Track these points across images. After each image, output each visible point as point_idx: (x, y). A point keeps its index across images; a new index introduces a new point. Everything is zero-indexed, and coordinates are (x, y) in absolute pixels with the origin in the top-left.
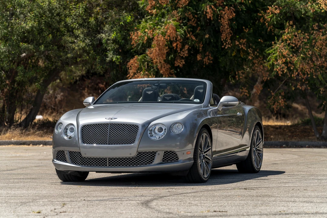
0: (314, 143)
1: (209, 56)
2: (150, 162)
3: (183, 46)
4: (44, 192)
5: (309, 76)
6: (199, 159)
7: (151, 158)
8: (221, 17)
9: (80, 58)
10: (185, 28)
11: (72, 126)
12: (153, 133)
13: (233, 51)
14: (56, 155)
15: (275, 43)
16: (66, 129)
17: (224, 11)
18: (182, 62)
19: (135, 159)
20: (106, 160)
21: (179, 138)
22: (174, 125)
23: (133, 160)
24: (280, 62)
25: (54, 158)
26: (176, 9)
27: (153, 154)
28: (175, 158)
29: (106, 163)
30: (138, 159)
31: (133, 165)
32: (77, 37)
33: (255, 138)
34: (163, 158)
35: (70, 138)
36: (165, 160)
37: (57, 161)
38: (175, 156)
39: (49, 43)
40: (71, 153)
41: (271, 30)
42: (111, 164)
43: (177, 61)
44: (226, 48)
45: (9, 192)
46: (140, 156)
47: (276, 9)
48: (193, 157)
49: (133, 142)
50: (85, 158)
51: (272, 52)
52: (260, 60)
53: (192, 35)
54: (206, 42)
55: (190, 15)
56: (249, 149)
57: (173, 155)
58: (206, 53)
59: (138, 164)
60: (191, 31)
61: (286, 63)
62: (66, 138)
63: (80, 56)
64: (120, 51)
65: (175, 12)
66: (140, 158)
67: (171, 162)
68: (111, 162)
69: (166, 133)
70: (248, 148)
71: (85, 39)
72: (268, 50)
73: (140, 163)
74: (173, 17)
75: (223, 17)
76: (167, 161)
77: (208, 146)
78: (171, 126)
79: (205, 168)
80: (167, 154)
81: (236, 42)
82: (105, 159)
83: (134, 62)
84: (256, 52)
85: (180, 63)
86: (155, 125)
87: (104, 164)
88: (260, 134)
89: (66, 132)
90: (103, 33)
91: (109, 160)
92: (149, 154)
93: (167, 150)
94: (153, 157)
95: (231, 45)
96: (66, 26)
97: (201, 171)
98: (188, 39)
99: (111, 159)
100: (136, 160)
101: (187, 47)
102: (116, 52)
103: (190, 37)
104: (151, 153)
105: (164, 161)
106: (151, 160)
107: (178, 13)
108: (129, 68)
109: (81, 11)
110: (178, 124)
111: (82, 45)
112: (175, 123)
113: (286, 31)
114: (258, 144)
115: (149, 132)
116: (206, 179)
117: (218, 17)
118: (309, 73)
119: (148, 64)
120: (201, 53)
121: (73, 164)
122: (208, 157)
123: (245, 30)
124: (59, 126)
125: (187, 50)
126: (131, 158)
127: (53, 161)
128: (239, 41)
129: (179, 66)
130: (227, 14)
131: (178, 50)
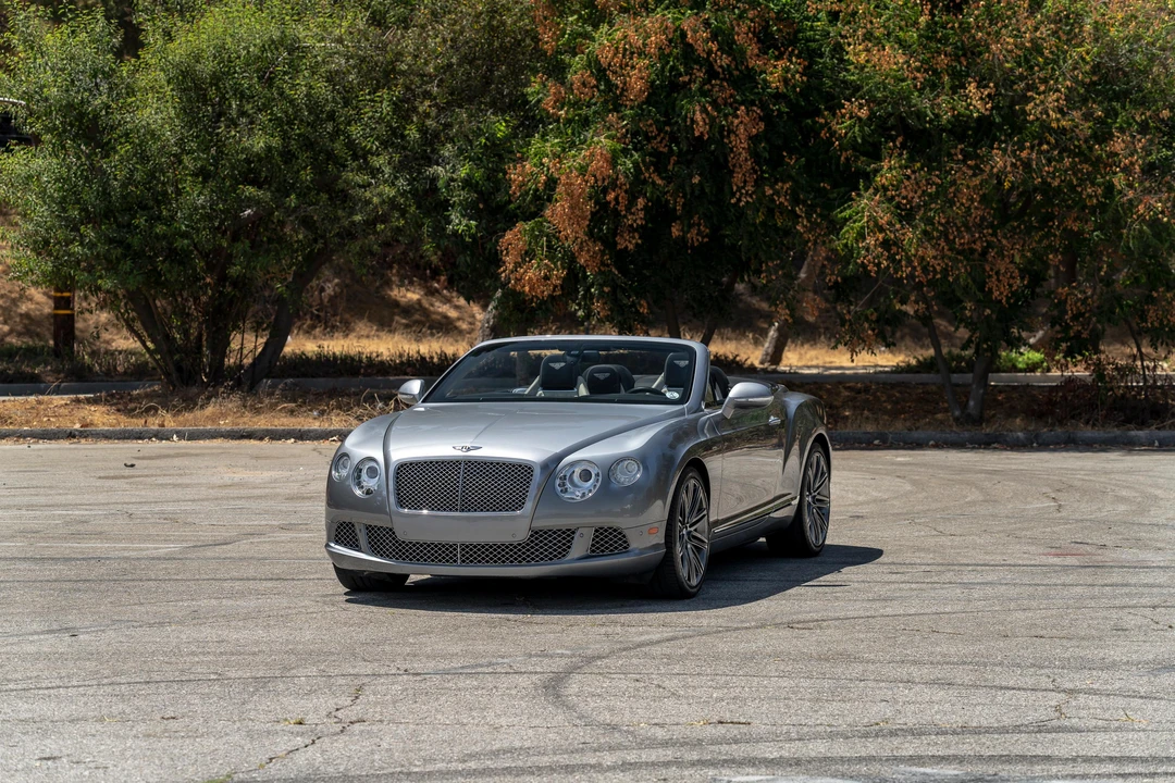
0: (948, 435)
1: (699, 225)
2: (560, 553)
3: (632, 202)
4: (308, 635)
5: (939, 276)
6: (678, 544)
7: (564, 544)
8: (729, 132)
9: (383, 222)
10: (636, 156)
11: (374, 464)
12: (568, 485)
13: (758, 211)
14: (334, 533)
15: (859, 195)
16: (358, 470)
17: (737, 117)
18: (634, 238)
19: (524, 547)
20: (455, 549)
21: (631, 496)
22: (618, 464)
23: (519, 550)
24: (870, 241)
25: (329, 540)
26: (616, 109)
27: (567, 536)
28: (621, 545)
29: (455, 555)
30: (532, 547)
31: (520, 562)
32: (375, 172)
33: (811, 473)
34: (593, 545)
35: (368, 492)
36: (598, 548)
37: (337, 547)
38: (620, 539)
39: (308, 188)
40: (369, 528)
41: (847, 159)
42: (467, 558)
43: (622, 236)
44: (742, 204)
45: (225, 633)
46: (537, 539)
47: (861, 106)
48: (663, 541)
49: (520, 507)
50: (404, 542)
51: (850, 218)
52: (820, 234)
53: (654, 172)
54: (693, 192)
55: (651, 125)
56: (796, 502)
57: (615, 536)
58: (692, 218)
59: (533, 559)
60: (652, 163)
61: (886, 244)
62: (358, 492)
63: (384, 219)
64: (481, 206)
65: (612, 117)
66: (537, 545)
67: (612, 554)
68: (467, 553)
69: (598, 485)
70: (793, 499)
71: (396, 178)
72: (841, 212)
73: (537, 556)
74: (609, 129)
75: (734, 133)
76: (602, 551)
77: (700, 510)
78: (610, 468)
79: (694, 562)
80: (602, 534)
81: (767, 188)
82: (453, 547)
83: (514, 239)
84: (814, 216)
85: (630, 242)
86: (573, 464)
87: (451, 558)
88: (822, 463)
89: (359, 477)
90: (438, 165)
91: (463, 550)
92: (559, 536)
93: (600, 525)
94: (569, 541)
95: (755, 197)
96: (351, 145)
97: (683, 572)
98: (645, 182)
99: (467, 547)
100: (528, 550)
101: (641, 202)
102: (470, 210)
103: (650, 177)
104: (564, 533)
105: (593, 551)
106: (564, 550)
107: (622, 119)
108: (502, 251)
109: (386, 108)
110: (626, 463)
111: (389, 191)
112: (621, 459)
113: (885, 164)
114: (817, 486)
115: (558, 482)
116: (695, 590)
117: (721, 133)
118: (938, 268)
119: (549, 241)
120: (679, 218)
121: (376, 555)
122: (699, 536)
123: (787, 160)
124: (341, 462)
125: (642, 210)
126: (515, 544)
127: (327, 545)
128: (772, 187)
129: (627, 247)
130: (744, 125)
131: (621, 208)
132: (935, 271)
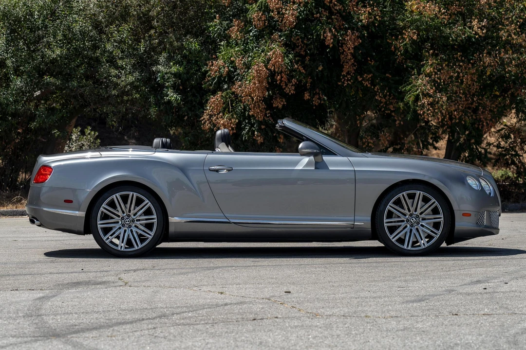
3: (289, 81)
8: (342, 44)
10: (291, 56)
13: (352, 89)
15: (416, 78)
17: (348, 36)
18: (282, 101)
24: (424, 102)
43: (276, 100)
44: (345, 85)
47: (414, 34)
51: (410, 90)
53: (300, 66)
54: (317, 75)
55: (298, 40)
58: (314, 90)
60: (298, 60)
61: (433, 104)
64: (181, 88)
65: (275, 36)
71: (133, 72)
72: (403, 87)
75: (345, 44)
81: (359, 77)
83: (216, 100)
84: (386, 91)
85: (280, 103)
90: (159, 65)
95: (352, 81)
98: (295, 71)
101: (294, 81)
102: (175, 88)
103: (298, 68)
107: (280, 36)
109: (126, 34)
111: (131, 79)
117: (339, 44)
119: (232, 103)
120: (309, 90)
123: (369, 62)
125: (293, 85)
128: (361, 76)
129: (278, 107)
130: (351, 41)
131: (283, 85)
132: (455, 118)
